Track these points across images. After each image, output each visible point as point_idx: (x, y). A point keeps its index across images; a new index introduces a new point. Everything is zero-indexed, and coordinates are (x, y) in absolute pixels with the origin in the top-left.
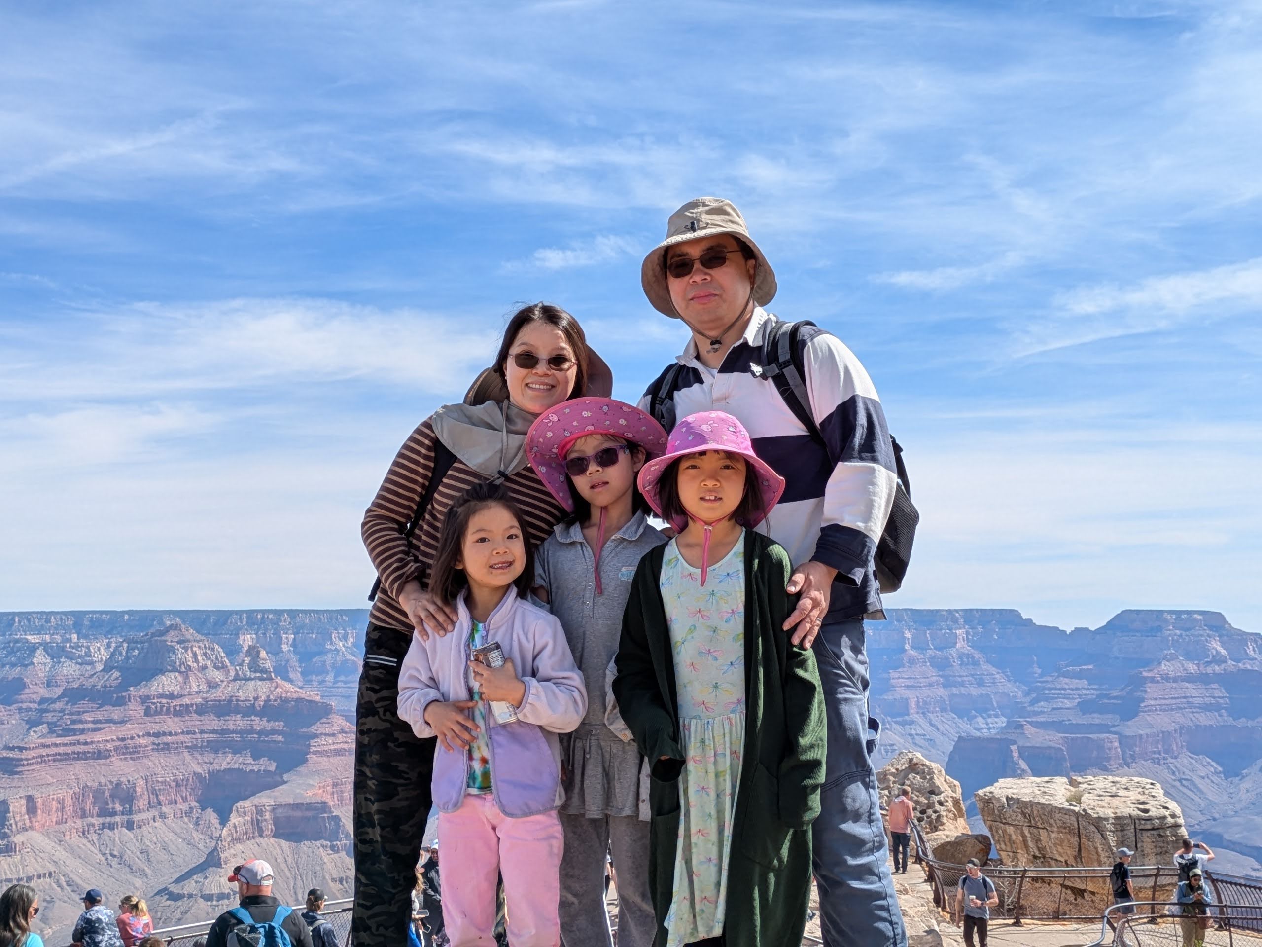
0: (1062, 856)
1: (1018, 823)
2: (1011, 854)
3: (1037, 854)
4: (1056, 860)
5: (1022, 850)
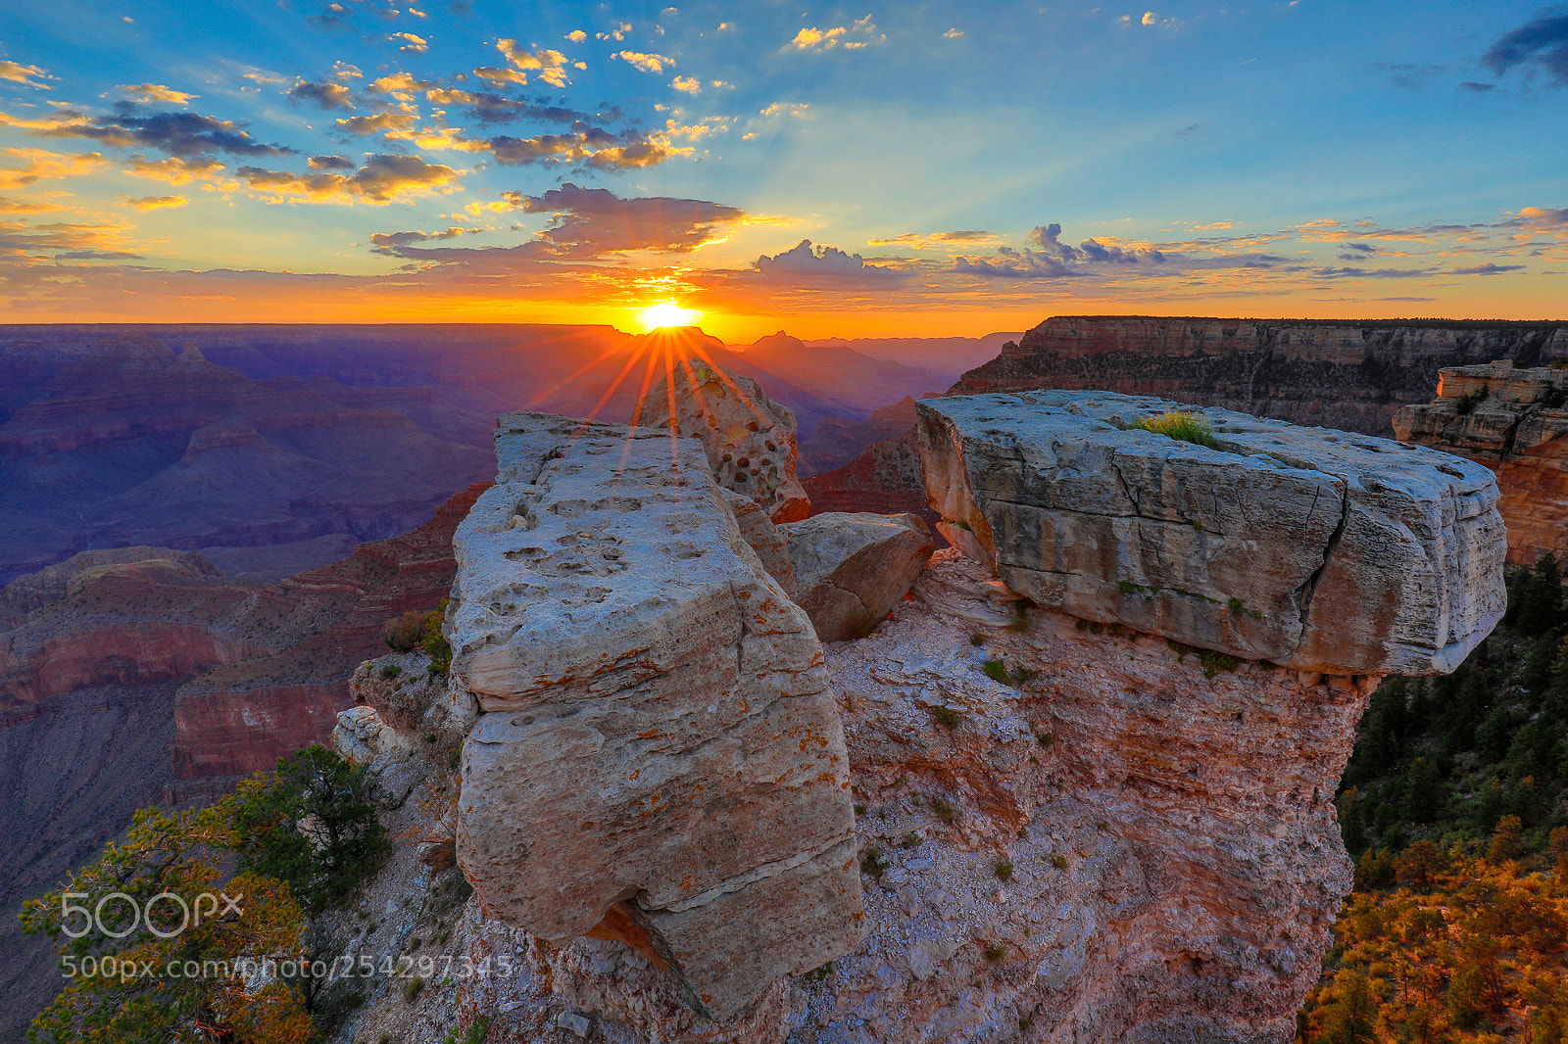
0: (1224, 591)
1: (1098, 511)
2: (1048, 577)
3: (1139, 576)
4: (1200, 597)
5: (1089, 569)
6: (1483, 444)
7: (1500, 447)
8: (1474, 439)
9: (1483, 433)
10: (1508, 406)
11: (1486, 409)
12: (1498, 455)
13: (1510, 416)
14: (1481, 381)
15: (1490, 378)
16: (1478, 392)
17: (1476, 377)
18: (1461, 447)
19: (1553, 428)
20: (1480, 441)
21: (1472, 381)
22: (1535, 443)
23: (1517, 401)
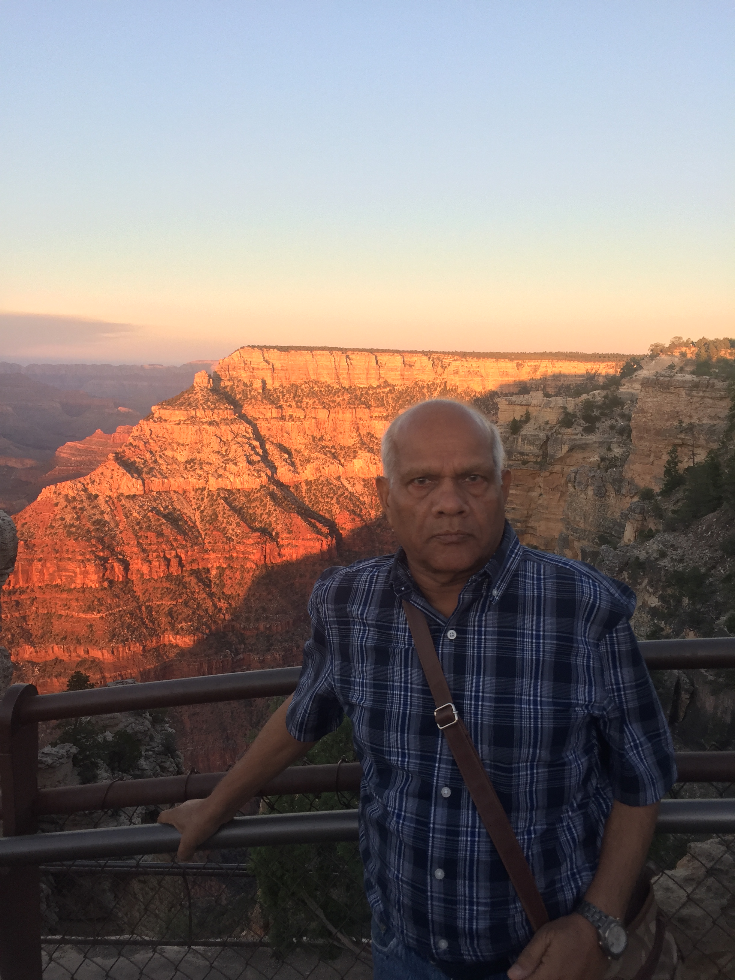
6: (528, 458)
7: (539, 460)
8: (522, 454)
9: (528, 448)
10: (542, 428)
11: (528, 430)
12: (538, 466)
13: (542, 435)
14: (525, 408)
15: (529, 405)
16: (522, 416)
17: (520, 405)
18: (515, 460)
19: (567, 443)
20: (528, 455)
21: (518, 408)
22: (559, 455)
23: (547, 423)
